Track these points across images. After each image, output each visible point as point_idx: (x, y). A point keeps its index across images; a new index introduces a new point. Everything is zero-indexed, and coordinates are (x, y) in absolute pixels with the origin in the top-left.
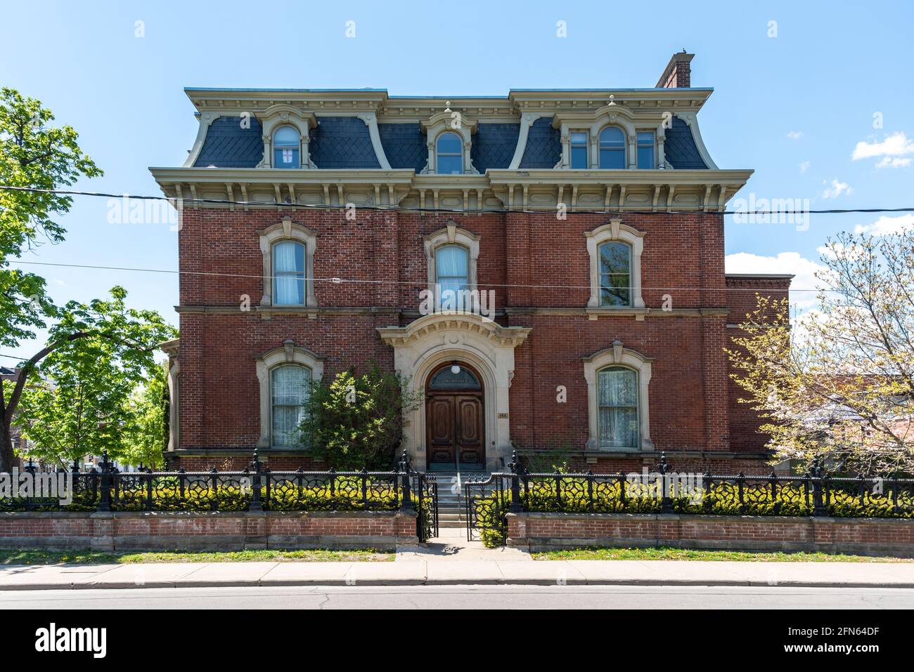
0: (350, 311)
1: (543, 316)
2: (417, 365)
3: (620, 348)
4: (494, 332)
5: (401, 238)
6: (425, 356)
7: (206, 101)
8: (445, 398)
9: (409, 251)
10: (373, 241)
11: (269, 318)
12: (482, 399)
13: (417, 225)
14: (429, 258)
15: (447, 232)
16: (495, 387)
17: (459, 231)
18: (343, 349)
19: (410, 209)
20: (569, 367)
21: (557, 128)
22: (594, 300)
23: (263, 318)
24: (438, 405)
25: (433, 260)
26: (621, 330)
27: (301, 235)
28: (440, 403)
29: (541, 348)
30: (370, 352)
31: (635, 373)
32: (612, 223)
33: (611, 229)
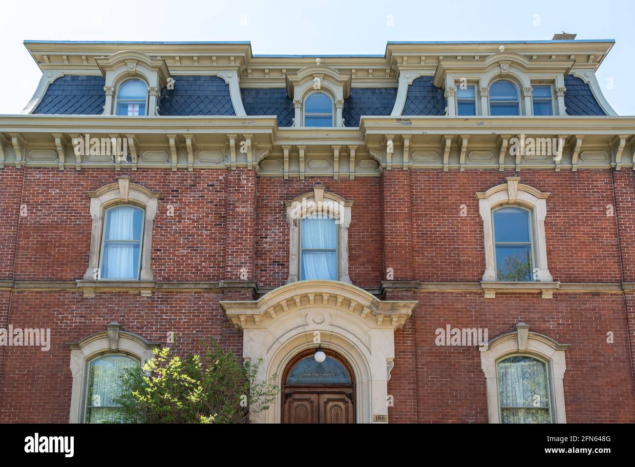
0: (192, 286)
1: (429, 293)
2: (272, 352)
3: (526, 331)
4: (369, 307)
5: (259, 205)
6: (282, 340)
7: (48, 56)
8: (307, 396)
9: (268, 220)
10: (226, 204)
11: (93, 296)
12: (352, 397)
13: (279, 190)
14: (292, 227)
15: (313, 197)
16: (370, 380)
17: (328, 195)
18: (181, 334)
19: (272, 172)
20: (462, 356)
21: (439, 86)
22: (490, 273)
23: (85, 295)
24: (298, 406)
25: (296, 229)
26: (525, 310)
27: (141, 197)
28: (300, 403)
29: (427, 332)
30: (215, 337)
31: (544, 364)
32: (509, 182)
33: (507, 190)
